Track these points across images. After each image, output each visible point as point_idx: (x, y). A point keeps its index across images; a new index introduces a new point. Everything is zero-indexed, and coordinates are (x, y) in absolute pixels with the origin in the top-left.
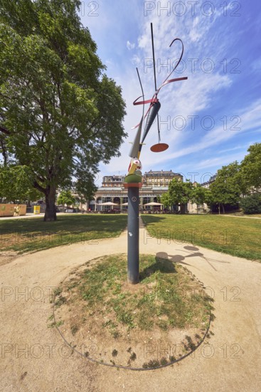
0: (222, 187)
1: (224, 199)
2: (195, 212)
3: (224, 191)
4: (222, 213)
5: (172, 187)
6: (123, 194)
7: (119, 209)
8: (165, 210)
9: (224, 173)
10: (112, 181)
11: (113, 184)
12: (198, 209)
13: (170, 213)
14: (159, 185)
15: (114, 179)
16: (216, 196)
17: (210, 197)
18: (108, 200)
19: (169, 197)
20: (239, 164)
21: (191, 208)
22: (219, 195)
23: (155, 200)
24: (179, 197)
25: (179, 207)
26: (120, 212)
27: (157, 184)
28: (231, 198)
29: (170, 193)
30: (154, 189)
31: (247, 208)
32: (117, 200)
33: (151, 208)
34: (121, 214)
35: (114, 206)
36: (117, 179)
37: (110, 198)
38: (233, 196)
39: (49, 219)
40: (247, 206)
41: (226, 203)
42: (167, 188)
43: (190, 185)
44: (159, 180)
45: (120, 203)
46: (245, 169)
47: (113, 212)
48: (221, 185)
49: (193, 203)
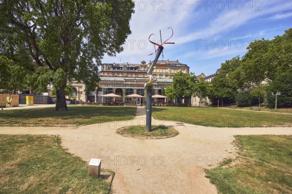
0: (222, 81)
1: (223, 93)
2: (198, 104)
3: (224, 86)
4: (220, 106)
5: (177, 80)
6: (126, 85)
7: (122, 101)
8: (169, 102)
9: (227, 67)
10: (112, 70)
11: (113, 72)
12: (201, 102)
13: (173, 106)
14: (164, 77)
15: (114, 68)
16: (216, 90)
17: (211, 91)
18: (110, 91)
19: (173, 89)
20: (241, 59)
21: (194, 101)
22: (218, 89)
23: (160, 92)
24: (183, 90)
25: (183, 100)
26: (123, 104)
27: (162, 75)
28: (228, 93)
29: (175, 86)
30: (159, 80)
31: (240, 101)
32: (119, 91)
33: (155, 101)
34: (125, 106)
35: (116, 97)
36: (118, 68)
37: (111, 89)
38: (230, 90)
39: (61, 109)
40: (240, 100)
41: (224, 96)
42: (171, 80)
43: (193, 79)
44: (164, 71)
45: (122, 95)
46: (243, 65)
47: (116, 104)
48: (221, 79)
49: (195, 96)
